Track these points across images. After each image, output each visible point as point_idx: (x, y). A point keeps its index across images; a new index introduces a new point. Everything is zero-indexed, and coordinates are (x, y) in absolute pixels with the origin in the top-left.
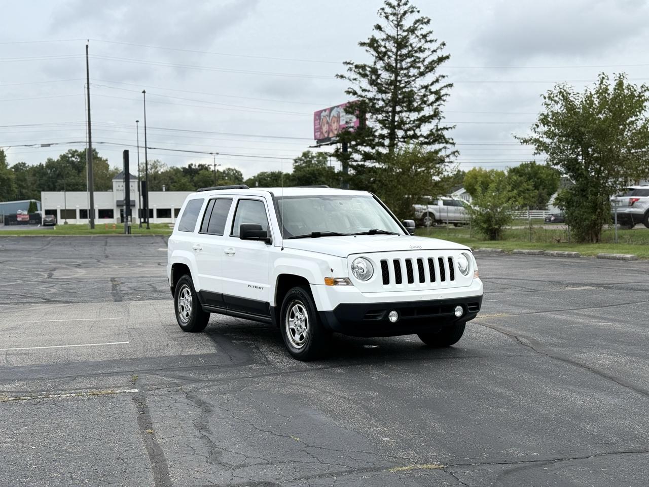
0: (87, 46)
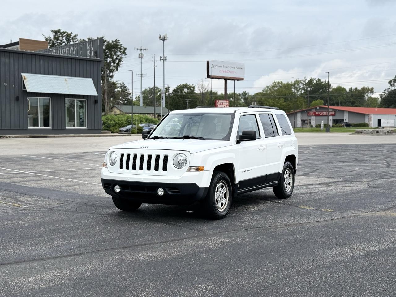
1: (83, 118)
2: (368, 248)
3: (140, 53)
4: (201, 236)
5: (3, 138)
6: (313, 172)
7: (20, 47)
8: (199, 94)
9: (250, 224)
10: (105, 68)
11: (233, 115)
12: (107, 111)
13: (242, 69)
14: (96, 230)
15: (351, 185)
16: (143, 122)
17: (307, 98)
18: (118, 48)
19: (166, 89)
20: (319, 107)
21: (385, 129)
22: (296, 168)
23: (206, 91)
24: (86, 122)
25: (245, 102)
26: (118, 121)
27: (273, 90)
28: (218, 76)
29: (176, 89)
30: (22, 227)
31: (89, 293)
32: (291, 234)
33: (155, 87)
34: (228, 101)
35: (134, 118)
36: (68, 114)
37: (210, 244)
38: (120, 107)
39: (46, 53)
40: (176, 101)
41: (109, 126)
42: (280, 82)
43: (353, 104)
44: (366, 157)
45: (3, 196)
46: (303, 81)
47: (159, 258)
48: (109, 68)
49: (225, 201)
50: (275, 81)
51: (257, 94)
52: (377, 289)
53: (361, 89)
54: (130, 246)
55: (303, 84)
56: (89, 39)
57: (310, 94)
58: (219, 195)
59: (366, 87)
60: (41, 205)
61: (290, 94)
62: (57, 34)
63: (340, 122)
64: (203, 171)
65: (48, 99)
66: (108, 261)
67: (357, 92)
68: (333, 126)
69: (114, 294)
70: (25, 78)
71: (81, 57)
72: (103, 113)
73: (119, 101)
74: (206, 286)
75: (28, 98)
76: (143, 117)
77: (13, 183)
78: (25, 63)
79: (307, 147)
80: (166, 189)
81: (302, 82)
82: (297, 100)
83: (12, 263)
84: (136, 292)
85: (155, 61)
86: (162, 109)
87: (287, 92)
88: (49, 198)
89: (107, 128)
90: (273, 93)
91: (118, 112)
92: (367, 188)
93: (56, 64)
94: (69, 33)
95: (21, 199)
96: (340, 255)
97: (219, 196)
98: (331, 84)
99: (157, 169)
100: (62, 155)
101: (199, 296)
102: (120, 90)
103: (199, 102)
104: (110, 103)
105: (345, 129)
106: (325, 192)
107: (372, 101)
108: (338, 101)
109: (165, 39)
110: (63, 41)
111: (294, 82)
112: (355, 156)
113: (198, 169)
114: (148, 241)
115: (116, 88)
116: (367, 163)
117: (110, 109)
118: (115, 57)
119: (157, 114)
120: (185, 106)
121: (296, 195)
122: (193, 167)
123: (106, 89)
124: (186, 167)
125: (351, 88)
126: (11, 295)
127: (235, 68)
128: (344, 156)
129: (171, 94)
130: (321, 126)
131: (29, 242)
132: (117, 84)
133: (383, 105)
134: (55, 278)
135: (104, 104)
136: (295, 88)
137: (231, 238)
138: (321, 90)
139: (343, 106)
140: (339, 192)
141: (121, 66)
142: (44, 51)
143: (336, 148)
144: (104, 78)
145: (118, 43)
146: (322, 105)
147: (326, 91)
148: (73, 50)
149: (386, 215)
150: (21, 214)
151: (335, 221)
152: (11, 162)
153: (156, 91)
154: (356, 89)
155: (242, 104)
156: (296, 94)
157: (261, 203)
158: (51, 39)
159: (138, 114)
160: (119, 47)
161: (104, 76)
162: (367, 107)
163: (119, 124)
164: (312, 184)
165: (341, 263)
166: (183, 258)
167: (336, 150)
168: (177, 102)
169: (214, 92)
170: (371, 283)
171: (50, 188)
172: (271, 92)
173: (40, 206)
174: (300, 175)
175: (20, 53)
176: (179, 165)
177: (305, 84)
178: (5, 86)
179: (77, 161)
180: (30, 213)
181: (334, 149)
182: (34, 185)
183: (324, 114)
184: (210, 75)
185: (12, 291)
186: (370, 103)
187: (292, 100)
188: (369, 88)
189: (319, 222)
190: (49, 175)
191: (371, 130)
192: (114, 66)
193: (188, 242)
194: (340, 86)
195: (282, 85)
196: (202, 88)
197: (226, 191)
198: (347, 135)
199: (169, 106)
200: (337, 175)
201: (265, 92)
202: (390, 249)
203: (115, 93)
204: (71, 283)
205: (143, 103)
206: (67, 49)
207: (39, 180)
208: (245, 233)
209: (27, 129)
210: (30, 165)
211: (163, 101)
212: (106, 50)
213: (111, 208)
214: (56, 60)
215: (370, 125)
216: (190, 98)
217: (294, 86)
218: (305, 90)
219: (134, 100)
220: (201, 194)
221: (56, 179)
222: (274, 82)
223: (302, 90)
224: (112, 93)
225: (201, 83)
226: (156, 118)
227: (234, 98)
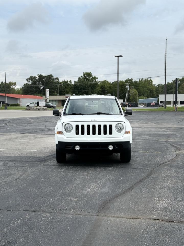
0: (166, 39)
21: (42, 107)
80: (115, 145)
99: (105, 133)
125: (2, 82)
188: (13, 82)
191: (35, 108)
198: (21, 111)
215: (20, 105)
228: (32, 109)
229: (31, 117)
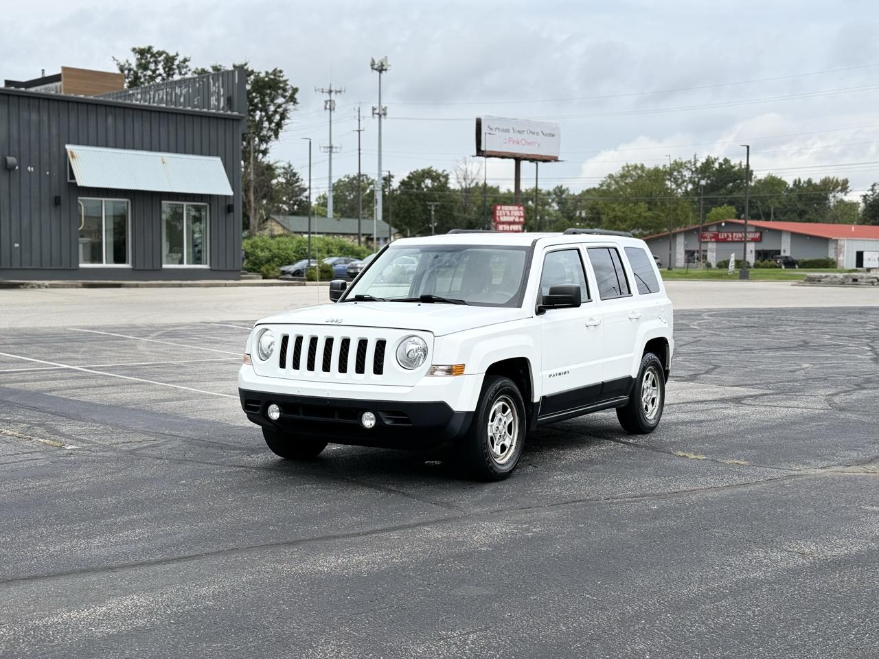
1: (201, 243)
2: (823, 552)
3: (328, 99)
4: (455, 519)
5: (26, 288)
6: (707, 372)
7: (62, 87)
8: (458, 191)
9: (565, 493)
10: (250, 133)
11: (530, 251)
12: (254, 228)
13: (553, 136)
14: (227, 503)
15: (792, 403)
16: (332, 252)
17: (698, 201)
18: (280, 88)
19: (385, 179)
20: (726, 223)
21: (872, 274)
22: (668, 366)
23: (473, 185)
24: (206, 255)
25: (559, 210)
26: (278, 250)
27: (623, 184)
28: (499, 152)
29: (406, 179)
30: (66, 495)
31: (209, 647)
32: (656, 515)
33: (360, 175)
34: (521, 208)
35: (312, 245)
36: (167, 234)
37: (475, 538)
38: (284, 219)
39: (120, 101)
40: (406, 207)
41: (258, 262)
42: (639, 166)
43: (801, 216)
44: (828, 339)
45: (23, 423)
46: (691, 163)
47: (364, 568)
48: (260, 133)
49: (511, 440)
50: (627, 164)
51: (588, 191)
52: (837, 645)
53: (821, 182)
54: (301, 541)
55: (691, 170)
56: (215, 68)
57: (705, 193)
58: (497, 427)
59: (831, 177)
60: (107, 443)
61: (660, 192)
62: (145, 57)
63: (772, 257)
64: (461, 376)
65: (123, 202)
66: (252, 574)
67: (811, 189)
68: (756, 266)
69: (263, 650)
70: (73, 156)
71: (197, 109)
72: (246, 233)
73: (281, 205)
74: (463, 635)
75: (81, 200)
76: (333, 241)
77: (46, 391)
78: (73, 122)
79: (696, 315)
80: (380, 414)
81: (689, 165)
82: (675, 205)
83: (43, 577)
84: (311, 646)
85: (361, 119)
86: (375, 224)
87: (655, 188)
88: (124, 428)
89: (254, 265)
90: (624, 189)
91: (278, 231)
92: (826, 411)
93: (142, 124)
94: (172, 54)
95: (65, 429)
96: (759, 565)
97: (496, 430)
98: (752, 171)
99: (360, 369)
100: (153, 329)
101: (449, 657)
102: (284, 181)
103: (459, 209)
104: (260, 211)
105: (783, 272)
106: (731, 421)
107: (844, 208)
108: (769, 208)
109: (384, 68)
110: (158, 72)
111: (669, 166)
112: (802, 335)
113: (450, 371)
114: (339, 529)
115: (274, 177)
116: (830, 352)
117: (259, 224)
118: (272, 108)
119: (363, 235)
120: (427, 218)
121: (669, 425)
122: (440, 367)
123: (252, 179)
124: (425, 366)
125: (797, 180)
126: (41, 650)
127: (538, 134)
128: (779, 335)
129: (396, 190)
130: (730, 265)
131: (81, 530)
132: (277, 168)
133: (868, 219)
134: (137, 612)
135: (247, 213)
136: (672, 179)
137: (522, 524)
138: (731, 184)
139: (780, 220)
140: (764, 421)
141: (285, 127)
142: (115, 96)
143: (762, 316)
144: (247, 155)
145: (279, 76)
146: (731, 218)
147: (741, 186)
148: (179, 93)
149: (866, 474)
150: (64, 464)
151: (752, 488)
152: (43, 343)
153: (362, 183)
154: (809, 182)
155: (554, 215)
156: (675, 191)
157: (589, 444)
158: (131, 67)
159: (321, 236)
160: (282, 85)
161: (248, 150)
162: (833, 223)
163: (279, 258)
164: (704, 399)
165: (761, 586)
166: (414, 570)
167: (762, 321)
168: (408, 209)
169: (492, 187)
170: (825, 632)
171: (127, 404)
172: (618, 188)
173: (105, 447)
174: (679, 379)
175: (62, 101)
176: (409, 362)
177: (694, 169)
178: (30, 173)
179: (188, 344)
180: (82, 461)
181: (756, 319)
182: (91, 396)
183: (736, 237)
184: (483, 149)
185: (44, 641)
186: (839, 214)
187: (665, 205)
188: (837, 180)
189: (717, 489)
190: (126, 375)
191: (840, 276)
192: (270, 129)
193: (428, 532)
194: (773, 175)
195: (643, 171)
196: (465, 179)
197: (512, 418)
198: (788, 285)
199: (390, 219)
200: (761, 380)
201: (605, 188)
202: (871, 552)
203: (272, 188)
204: (170, 624)
205: (335, 210)
206: (167, 92)
207: (103, 386)
208: (553, 514)
209: (78, 269)
210: (85, 352)
211: (377, 207)
212: (254, 92)
213: (260, 453)
214: (142, 115)
215: (839, 262)
216: (438, 199)
217: (671, 174)
218: (694, 183)
219: (314, 203)
220: (457, 426)
221: (142, 383)
222: (625, 165)
223: (687, 184)
224: (265, 189)
225: (463, 167)
226: (362, 245)
227: (536, 201)
228: (827, 279)
229: (722, 309)
